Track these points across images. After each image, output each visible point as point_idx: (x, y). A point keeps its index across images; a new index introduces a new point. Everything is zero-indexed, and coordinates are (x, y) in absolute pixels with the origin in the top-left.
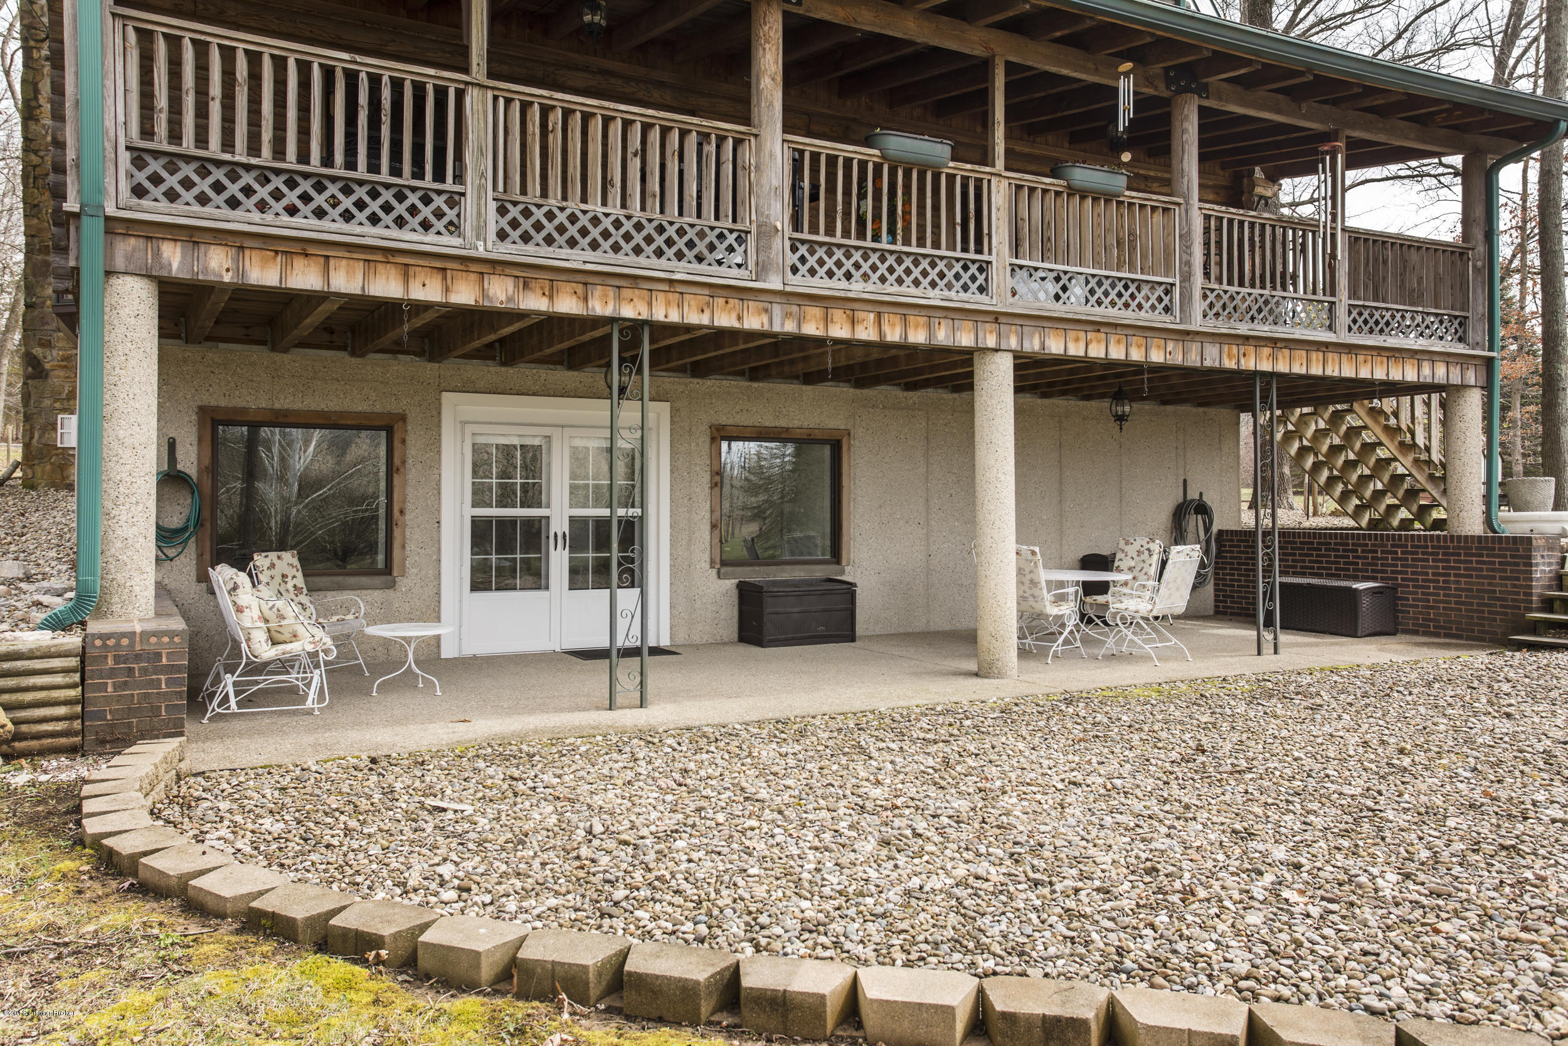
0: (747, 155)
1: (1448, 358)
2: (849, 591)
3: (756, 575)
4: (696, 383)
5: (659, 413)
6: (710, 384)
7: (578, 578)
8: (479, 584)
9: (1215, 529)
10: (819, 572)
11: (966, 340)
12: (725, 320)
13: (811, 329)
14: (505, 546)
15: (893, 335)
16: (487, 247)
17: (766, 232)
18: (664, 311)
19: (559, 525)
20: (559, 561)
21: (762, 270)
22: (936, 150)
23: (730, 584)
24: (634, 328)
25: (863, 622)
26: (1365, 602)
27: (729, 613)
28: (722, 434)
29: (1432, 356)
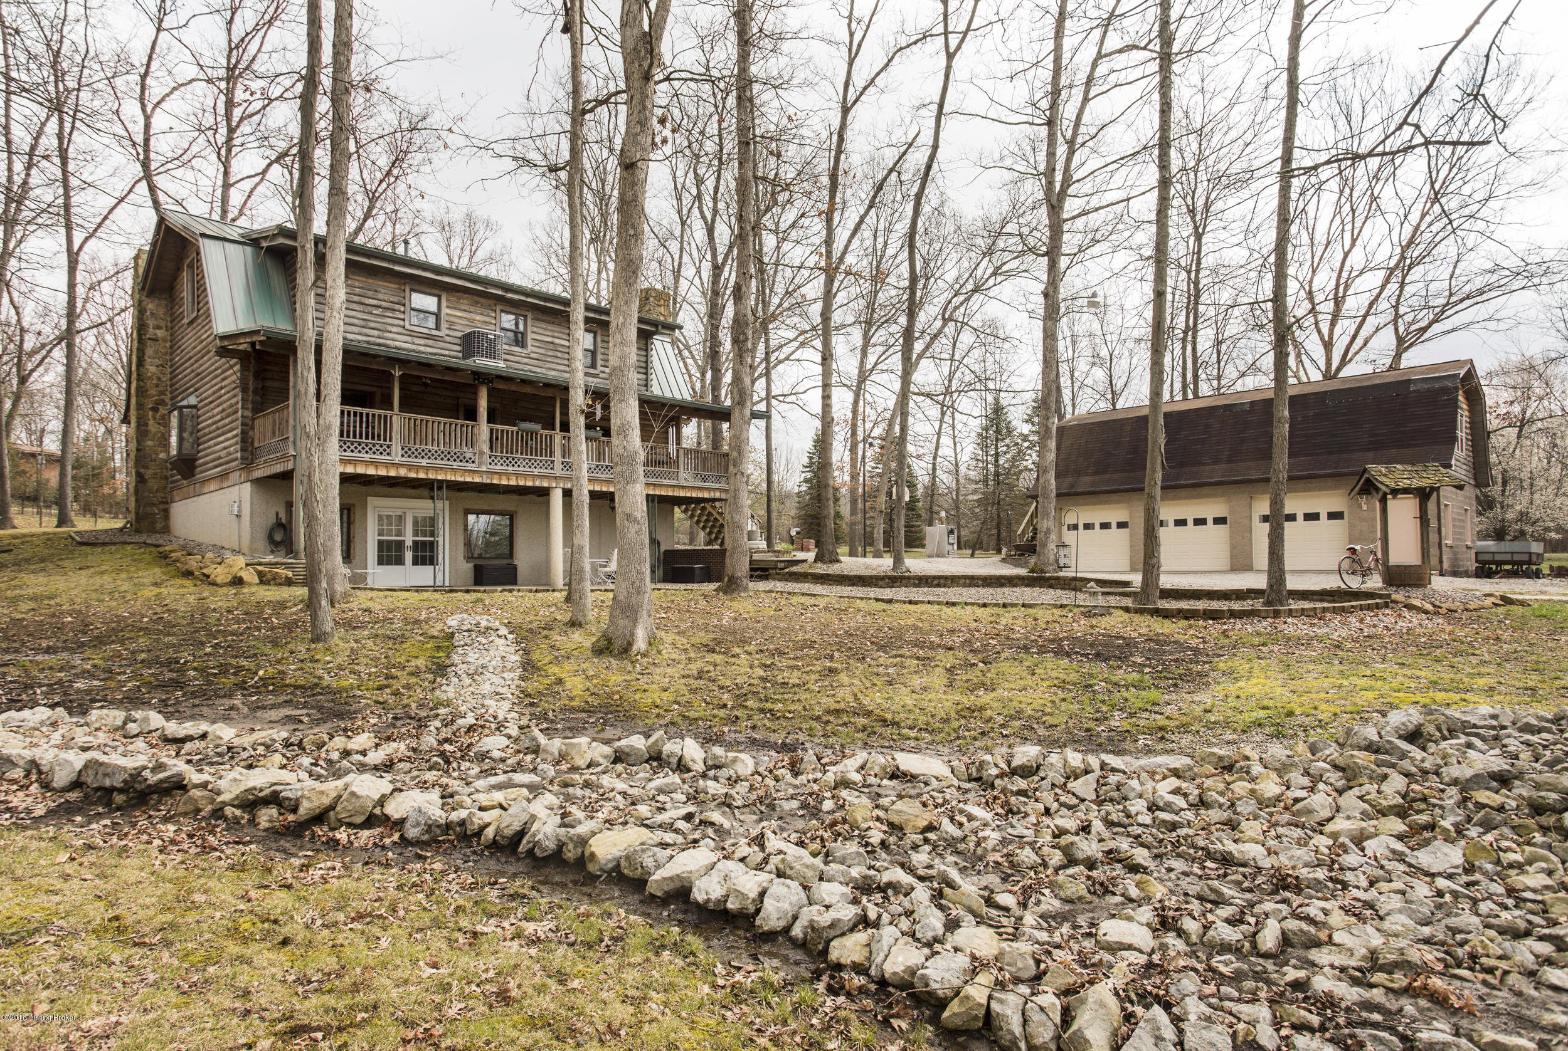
0: (476, 431)
1: (720, 490)
2: (515, 568)
3: (480, 562)
4: (458, 494)
5: (447, 503)
6: (464, 494)
7: (415, 562)
8: (381, 562)
9: (663, 549)
10: (505, 562)
11: (545, 484)
12: (468, 479)
13: (495, 482)
14: (389, 549)
15: (521, 483)
16: (398, 459)
17: (481, 453)
18: (450, 477)
19: (409, 543)
20: (409, 556)
21: (480, 464)
22: (537, 427)
23: (471, 565)
24: (441, 482)
25: (520, 578)
26: (697, 572)
27: (471, 575)
28: (467, 512)
29: (714, 490)
